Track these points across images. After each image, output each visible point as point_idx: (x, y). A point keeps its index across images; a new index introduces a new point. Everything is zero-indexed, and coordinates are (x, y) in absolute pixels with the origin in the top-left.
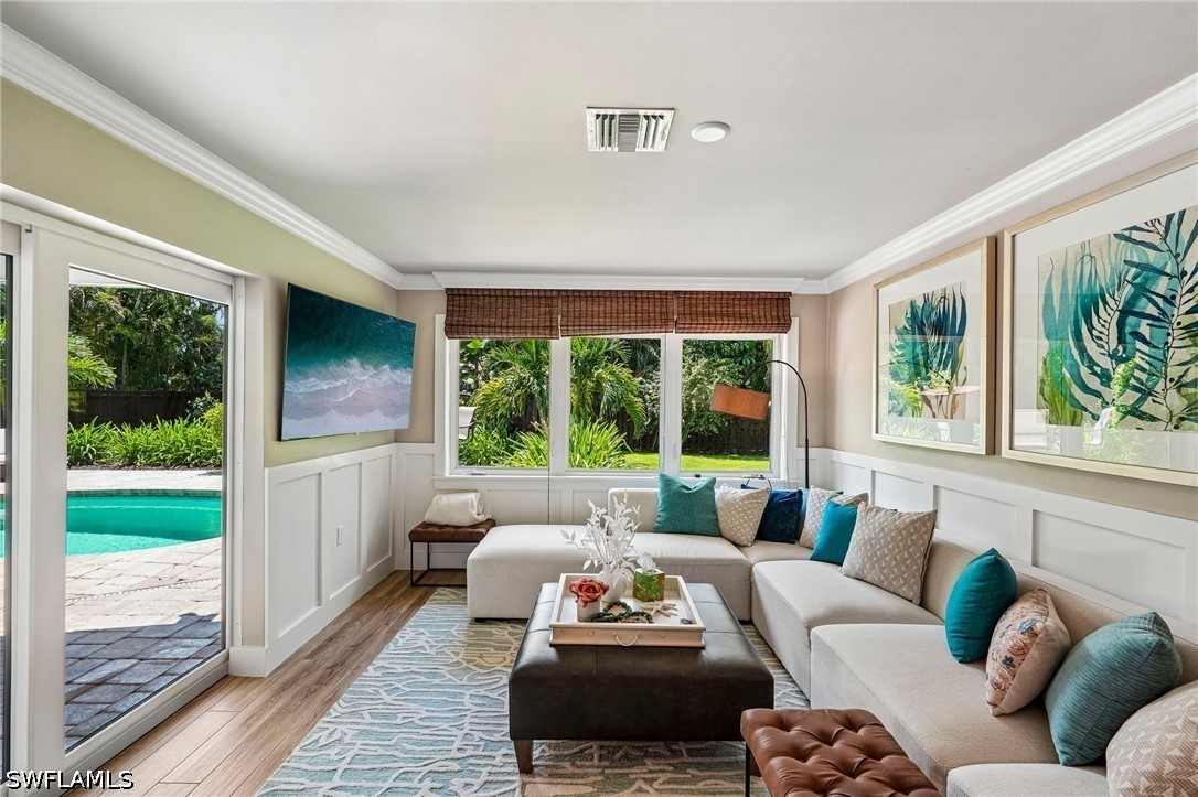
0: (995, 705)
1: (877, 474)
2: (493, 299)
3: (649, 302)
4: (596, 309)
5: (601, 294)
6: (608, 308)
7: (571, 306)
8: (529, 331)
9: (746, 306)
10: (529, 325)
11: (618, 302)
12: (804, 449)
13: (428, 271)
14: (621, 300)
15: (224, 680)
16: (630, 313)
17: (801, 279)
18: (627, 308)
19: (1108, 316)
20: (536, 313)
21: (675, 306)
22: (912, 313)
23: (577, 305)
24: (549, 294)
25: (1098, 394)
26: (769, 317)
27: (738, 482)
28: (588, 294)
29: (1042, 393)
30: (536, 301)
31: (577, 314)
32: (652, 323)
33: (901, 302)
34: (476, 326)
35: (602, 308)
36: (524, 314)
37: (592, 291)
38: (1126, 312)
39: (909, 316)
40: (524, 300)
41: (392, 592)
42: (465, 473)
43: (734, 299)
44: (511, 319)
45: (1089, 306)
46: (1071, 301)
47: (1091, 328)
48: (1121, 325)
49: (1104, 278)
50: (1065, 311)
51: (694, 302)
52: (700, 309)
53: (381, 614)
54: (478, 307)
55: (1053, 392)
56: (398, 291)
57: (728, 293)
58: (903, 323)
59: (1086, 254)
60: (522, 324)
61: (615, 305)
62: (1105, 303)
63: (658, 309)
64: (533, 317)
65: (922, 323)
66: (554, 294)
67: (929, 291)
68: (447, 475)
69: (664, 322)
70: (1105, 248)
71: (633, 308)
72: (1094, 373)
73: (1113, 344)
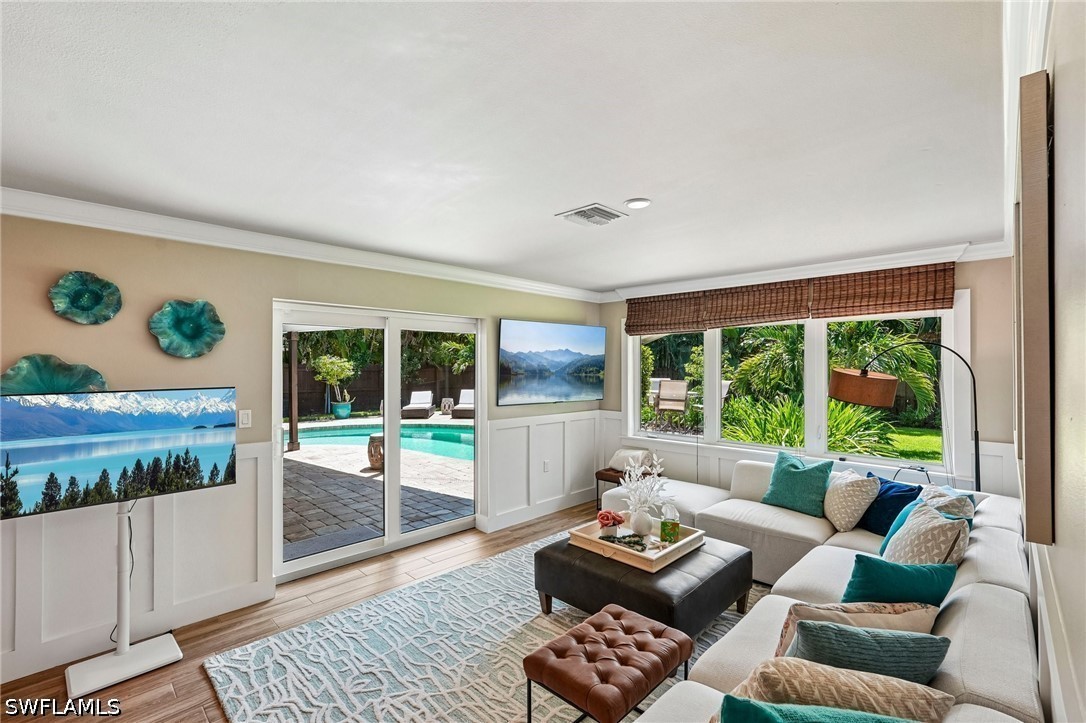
2: (658, 304)
3: (783, 292)
4: (735, 303)
5: (738, 290)
7: (715, 303)
8: (681, 326)
9: (893, 284)
10: (681, 322)
11: (754, 295)
13: (612, 289)
14: (757, 293)
15: (472, 529)
17: (965, 246)
18: (762, 300)
20: (688, 311)
21: (811, 292)
23: (720, 301)
24: (696, 295)
26: (922, 294)
27: (865, 468)
28: (728, 291)
30: (688, 302)
32: (784, 311)
34: (645, 326)
35: (740, 302)
37: (731, 289)
40: (679, 302)
41: (582, 511)
42: (642, 436)
43: (878, 278)
44: (669, 318)
51: (831, 286)
52: (837, 293)
53: (566, 520)
54: (647, 311)
56: (600, 305)
57: (870, 273)
60: (677, 321)
63: (792, 298)
64: (685, 314)
66: (701, 294)
68: (630, 434)
69: (798, 309)
71: (768, 299)
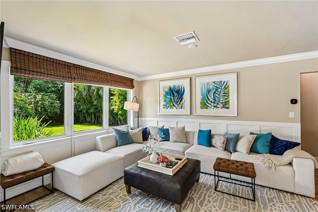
0: (223, 150)
1: (158, 122)
3: (103, 75)
4: (87, 74)
6: (91, 75)
7: (78, 71)
8: (62, 78)
9: (125, 81)
10: (62, 75)
12: (137, 118)
14: (95, 73)
16: (98, 78)
18: (97, 76)
19: (212, 93)
21: (110, 78)
22: (170, 88)
23: (80, 71)
24: (69, 65)
25: (210, 104)
26: (130, 85)
29: (201, 104)
30: (63, 66)
31: (80, 75)
32: (105, 82)
33: (167, 86)
34: (33, 71)
35: (89, 74)
36: (58, 70)
37: (86, 67)
38: (214, 93)
39: (169, 89)
44: (52, 72)
45: (209, 91)
46: (206, 90)
47: (209, 95)
48: (214, 95)
49: (211, 87)
50: (204, 92)
51: (114, 77)
52: (116, 80)
54: (32, 62)
55: (203, 104)
58: (167, 90)
59: (208, 84)
60: (58, 75)
61: (93, 74)
62: (211, 91)
63: (106, 78)
64: (63, 72)
65: (173, 90)
67: (175, 85)
69: (108, 82)
70: (211, 83)
71: (99, 76)
72: (210, 101)
73: (213, 97)
